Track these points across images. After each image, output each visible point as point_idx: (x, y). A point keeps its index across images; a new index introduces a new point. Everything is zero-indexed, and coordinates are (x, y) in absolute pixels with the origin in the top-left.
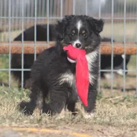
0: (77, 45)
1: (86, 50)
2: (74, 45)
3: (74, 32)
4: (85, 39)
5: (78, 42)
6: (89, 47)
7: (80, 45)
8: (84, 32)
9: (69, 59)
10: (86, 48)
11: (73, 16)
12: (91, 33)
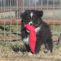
0: (31, 24)
1: (35, 26)
2: (29, 24)
3: (29, 18)
4: (35, 21)
5: (31, 22)
6: (37, 25)
7: (32, 24)
8: (34, 18)
9: (27, 31)
10: (35, 25)
11: (29, 10)
12: (37, 18)
